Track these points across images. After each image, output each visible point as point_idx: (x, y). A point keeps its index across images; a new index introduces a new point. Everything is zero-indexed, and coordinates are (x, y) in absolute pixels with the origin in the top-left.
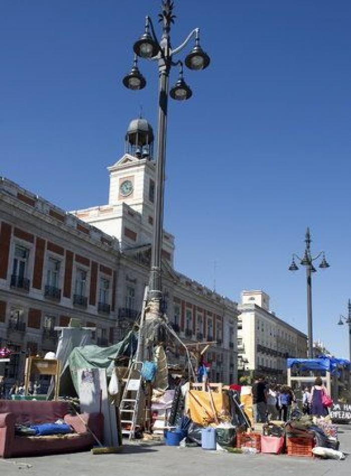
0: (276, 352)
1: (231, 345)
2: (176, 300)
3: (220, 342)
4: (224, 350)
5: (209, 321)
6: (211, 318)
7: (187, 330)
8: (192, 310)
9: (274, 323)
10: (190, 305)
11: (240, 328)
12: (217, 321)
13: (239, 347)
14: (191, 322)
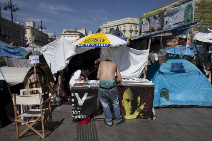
0: (38, 41)
1: (24, 40)
2: (4, 27)
3: (20, 39)
4: (21, 41)
5: (16, 33)
6: (16, 32)
7: (9, 36)
8: (10, 30)
9: (37, 32)
10: (9, 28)
11: (26, 34)
12: (18, 32)
13: (26, 39)
14: (10, 34)
